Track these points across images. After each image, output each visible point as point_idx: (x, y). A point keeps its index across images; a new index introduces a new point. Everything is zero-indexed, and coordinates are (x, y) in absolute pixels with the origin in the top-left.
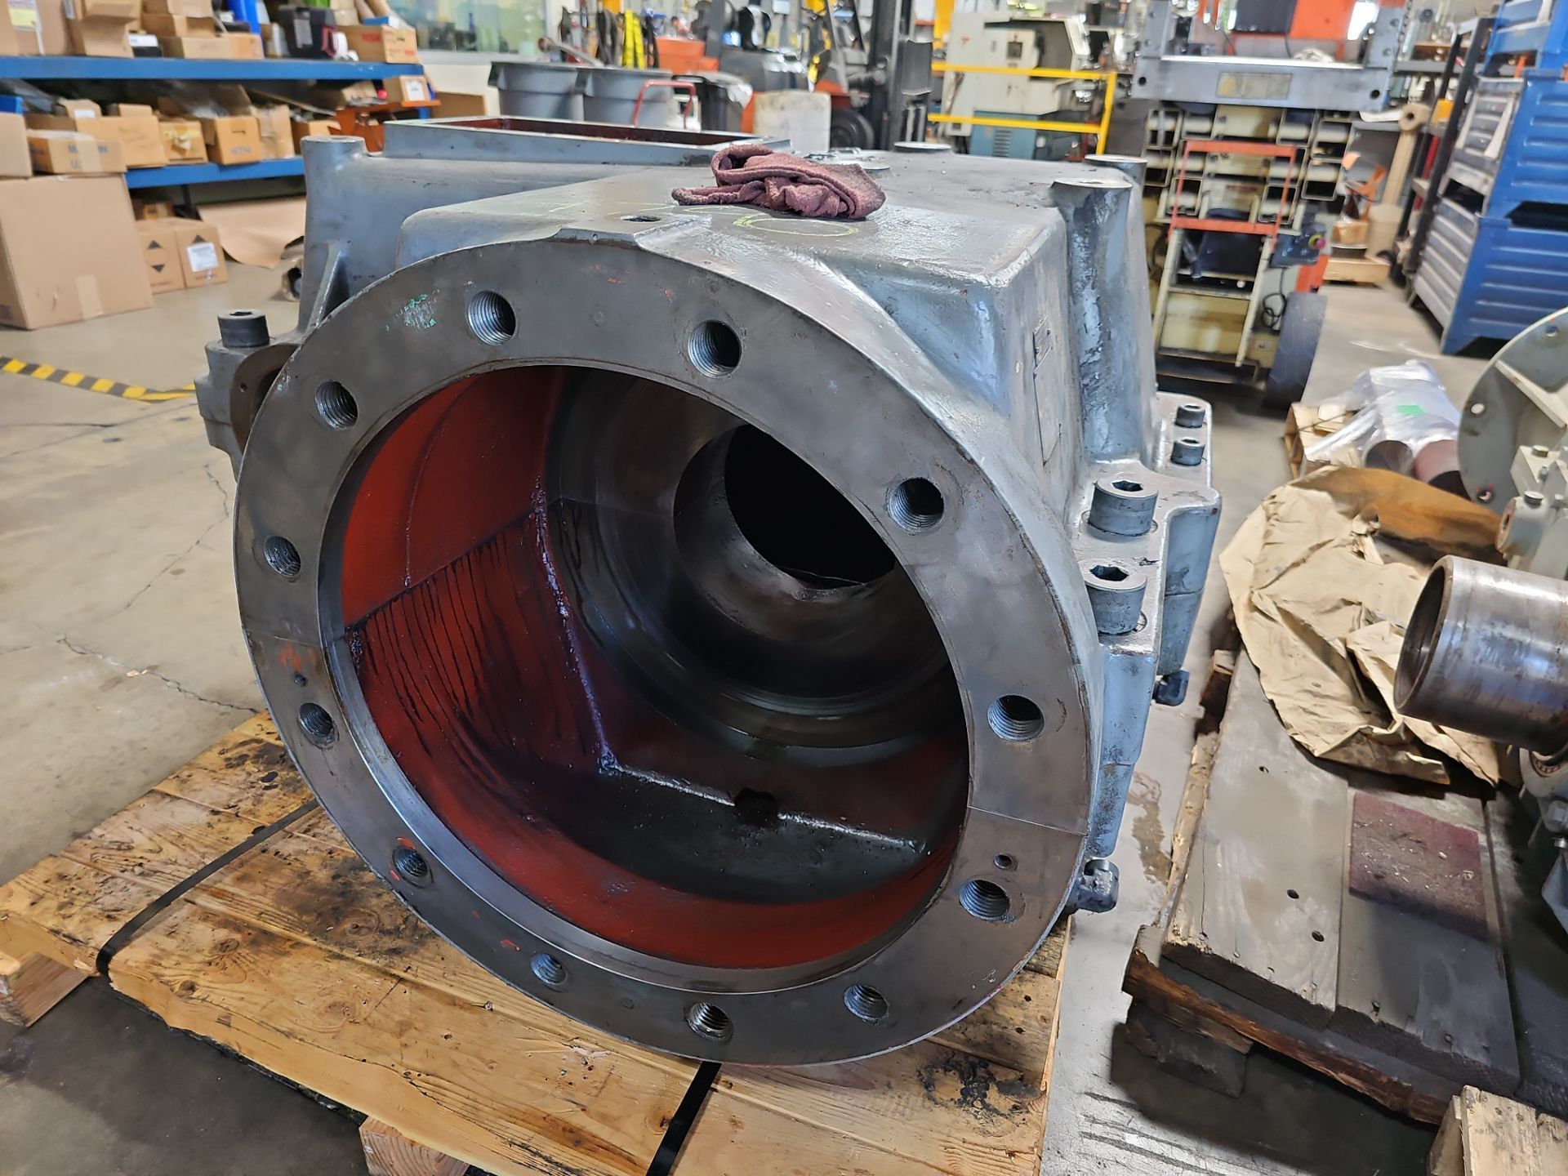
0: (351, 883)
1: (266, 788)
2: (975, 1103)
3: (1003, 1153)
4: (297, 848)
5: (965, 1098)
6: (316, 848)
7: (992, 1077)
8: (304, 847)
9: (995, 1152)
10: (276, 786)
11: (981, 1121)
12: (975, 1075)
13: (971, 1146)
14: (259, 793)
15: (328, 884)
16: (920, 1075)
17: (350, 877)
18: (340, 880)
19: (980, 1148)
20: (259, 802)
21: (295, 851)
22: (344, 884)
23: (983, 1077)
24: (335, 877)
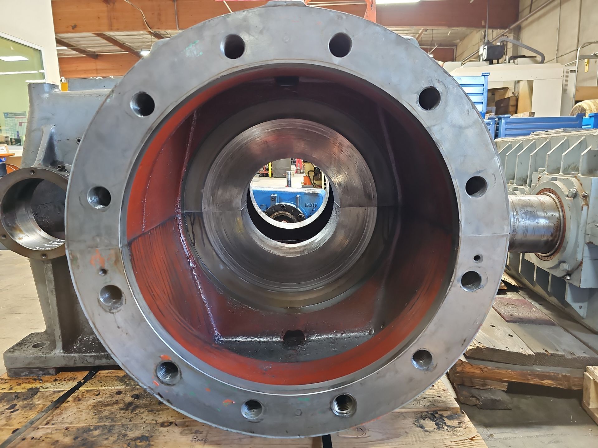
0: (86, 439)
1: (12, 412)
2: (444, 427)
3: (469, 440)
4: (44, 432)
5: (439, 426)
6: (56, 430)
7: (442, 416)
8: (49, 431)
9: (465, 441)
10: (18, 410)
11: (451, 432)
12: (436, 417)
13: (455, 443)
14: (8, 415)
15: (73, 443)
16: (415, 425)
17: (85, 435)
18: (79, 439)
19: (459, 442)
20: (10, 419)
21: (44, 435)
22: (83, 440)
23: (439, 417)
24: (75, 439)
